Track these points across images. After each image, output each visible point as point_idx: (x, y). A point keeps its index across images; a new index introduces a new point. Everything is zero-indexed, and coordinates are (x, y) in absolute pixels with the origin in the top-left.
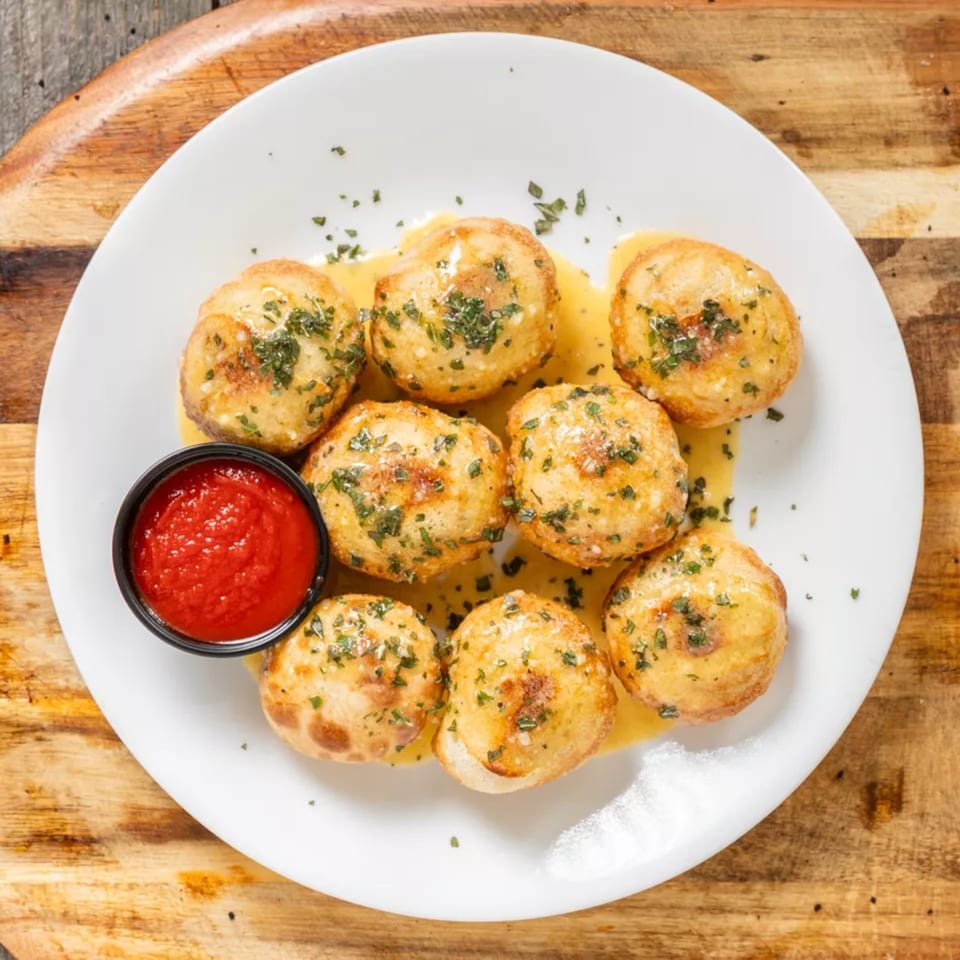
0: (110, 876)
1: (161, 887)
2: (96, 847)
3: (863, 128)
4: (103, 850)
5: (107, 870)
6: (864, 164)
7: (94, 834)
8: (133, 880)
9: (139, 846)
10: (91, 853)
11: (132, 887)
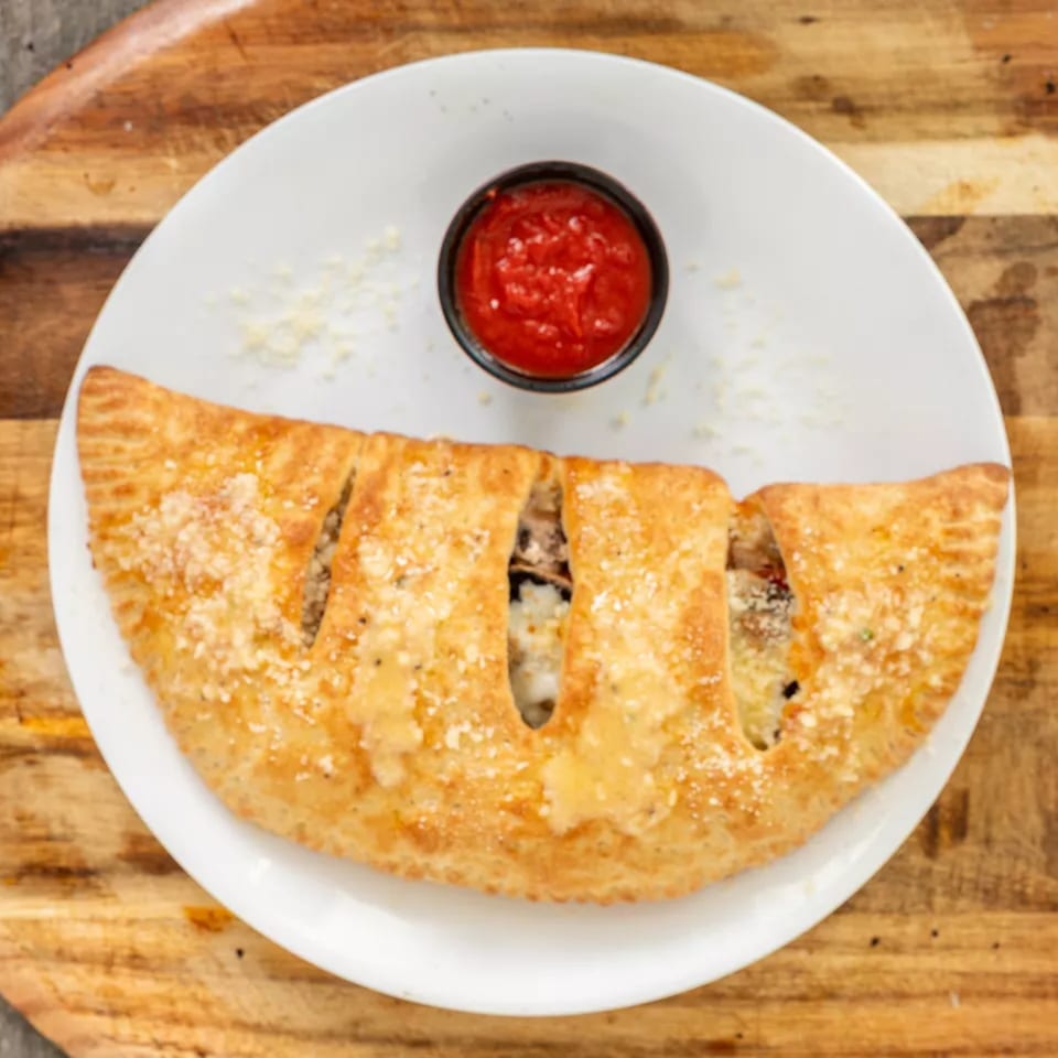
0: (109, 911)
1: (163, 924)
2: (93, 879)
3: (921, 96)
4: (101, 882)
5: (105, 904)
6: (923, 135)
7: (90, 865)
8: (132, 916)
9: (139, 878)
10: (88, 886)
11: (131, 922)
